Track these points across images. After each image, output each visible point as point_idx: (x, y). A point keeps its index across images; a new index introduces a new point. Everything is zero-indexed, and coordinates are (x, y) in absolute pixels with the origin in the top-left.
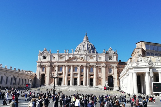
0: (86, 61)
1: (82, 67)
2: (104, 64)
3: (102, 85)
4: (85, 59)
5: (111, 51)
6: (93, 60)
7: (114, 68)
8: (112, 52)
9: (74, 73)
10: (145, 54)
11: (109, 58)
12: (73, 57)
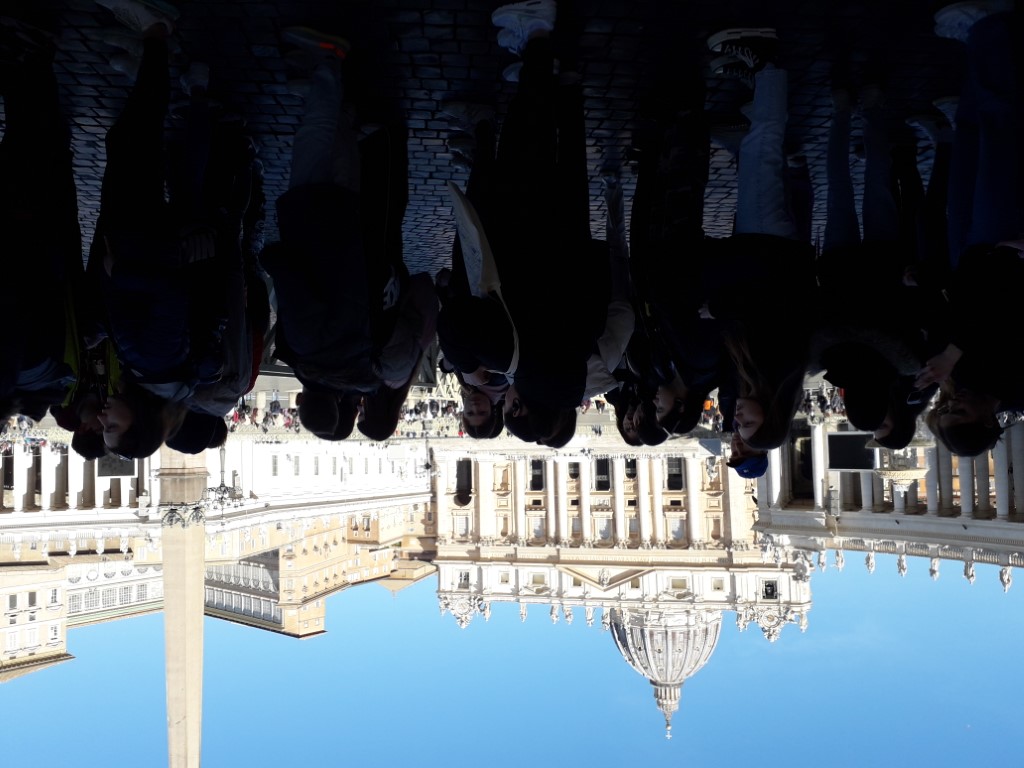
0: (560, 567)
1: (578, 539)
2: (486, 552)
3: (495, 466)
4: (564, 575)
5: (461, 611)
6: (532, 569)
7: (448, 536)
8: (459, 605)
9: (610, 514)
11: (468, 579)
12: (616, 586)
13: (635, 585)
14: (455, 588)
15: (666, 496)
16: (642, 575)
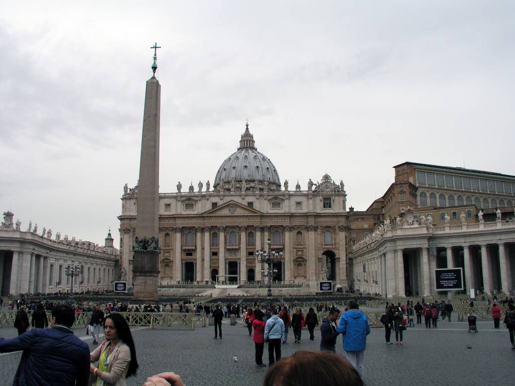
0: (259, 214)
1: (249, 231)
3: (305, 277)
5: (328, 184)
6: (280, 212)
8: (329, 187)
9: (228, 247)
10: (417, 196)
11: (324, 203)
12: (225, 204)
13: (214, 205)
14: (333, 198)
15: (194, 258)
16: (210, 210)
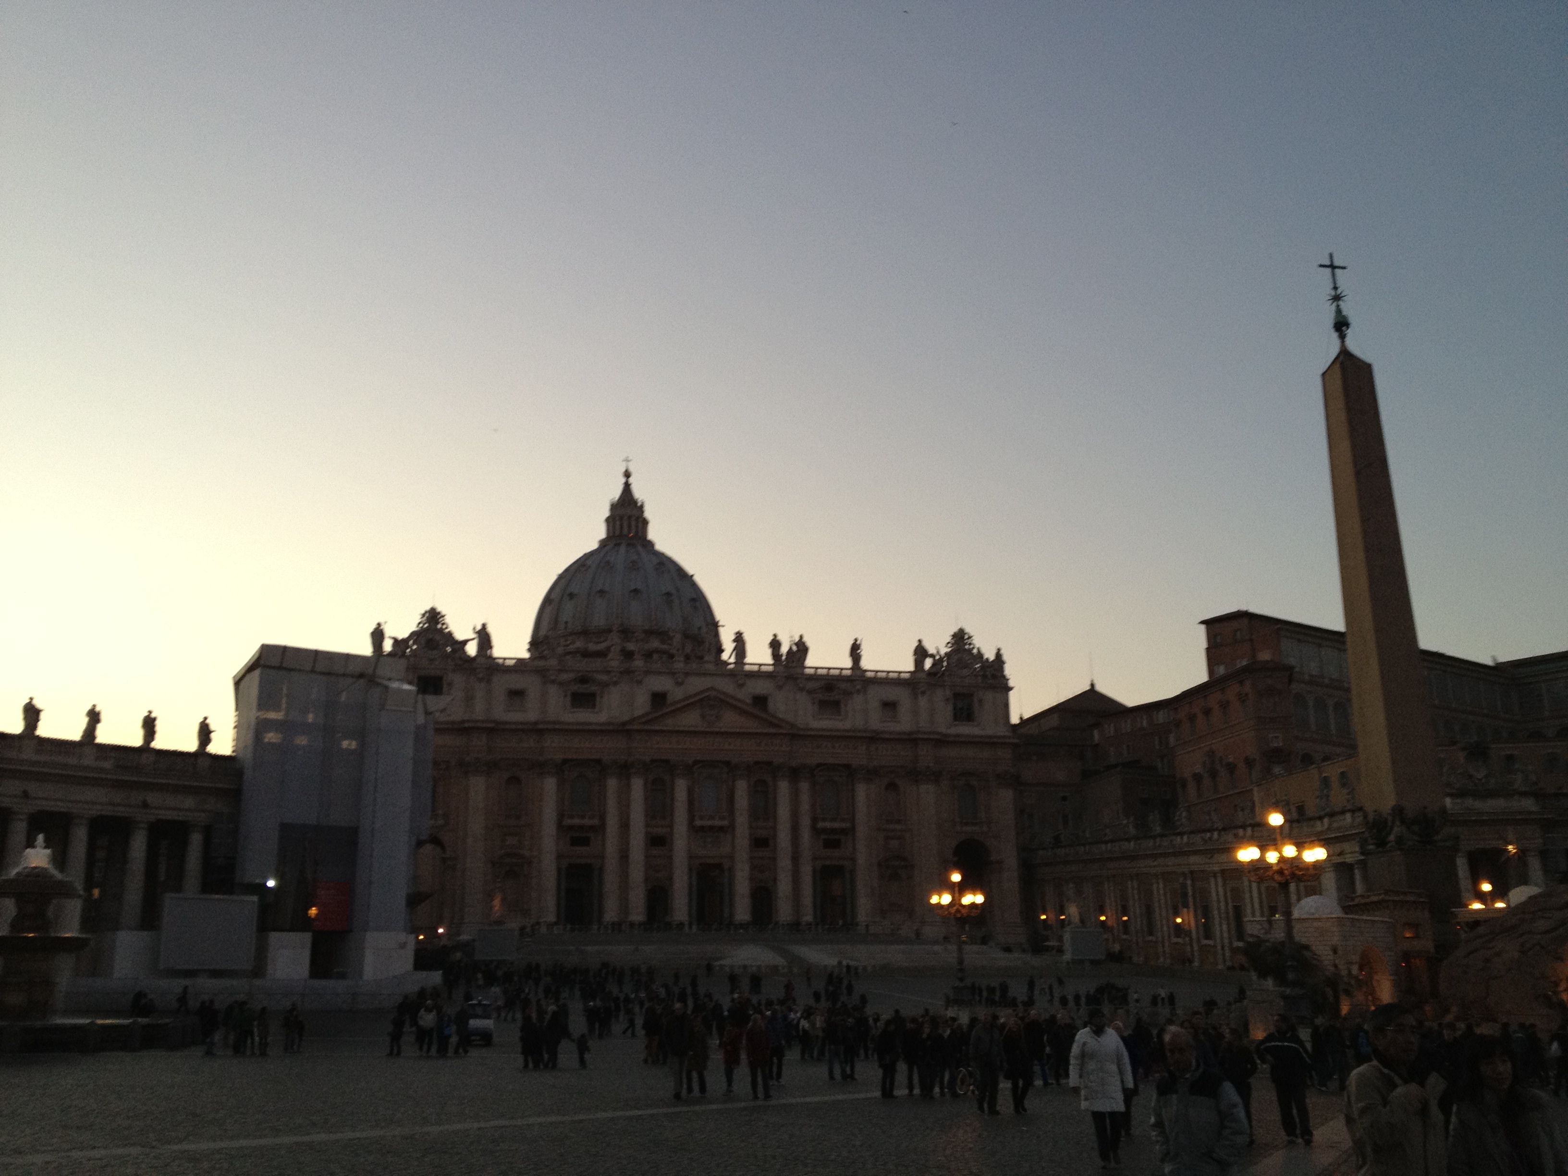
4: (783, 717)
5: (966, 656)
6: (840, 725)
9: (697, 822)
11: (955, 709)
12: (690, 697)
13: (658, 698)
14: (978, 694)
15: (597, 852)
16: (647, 714)
